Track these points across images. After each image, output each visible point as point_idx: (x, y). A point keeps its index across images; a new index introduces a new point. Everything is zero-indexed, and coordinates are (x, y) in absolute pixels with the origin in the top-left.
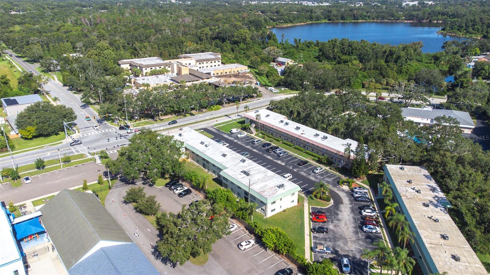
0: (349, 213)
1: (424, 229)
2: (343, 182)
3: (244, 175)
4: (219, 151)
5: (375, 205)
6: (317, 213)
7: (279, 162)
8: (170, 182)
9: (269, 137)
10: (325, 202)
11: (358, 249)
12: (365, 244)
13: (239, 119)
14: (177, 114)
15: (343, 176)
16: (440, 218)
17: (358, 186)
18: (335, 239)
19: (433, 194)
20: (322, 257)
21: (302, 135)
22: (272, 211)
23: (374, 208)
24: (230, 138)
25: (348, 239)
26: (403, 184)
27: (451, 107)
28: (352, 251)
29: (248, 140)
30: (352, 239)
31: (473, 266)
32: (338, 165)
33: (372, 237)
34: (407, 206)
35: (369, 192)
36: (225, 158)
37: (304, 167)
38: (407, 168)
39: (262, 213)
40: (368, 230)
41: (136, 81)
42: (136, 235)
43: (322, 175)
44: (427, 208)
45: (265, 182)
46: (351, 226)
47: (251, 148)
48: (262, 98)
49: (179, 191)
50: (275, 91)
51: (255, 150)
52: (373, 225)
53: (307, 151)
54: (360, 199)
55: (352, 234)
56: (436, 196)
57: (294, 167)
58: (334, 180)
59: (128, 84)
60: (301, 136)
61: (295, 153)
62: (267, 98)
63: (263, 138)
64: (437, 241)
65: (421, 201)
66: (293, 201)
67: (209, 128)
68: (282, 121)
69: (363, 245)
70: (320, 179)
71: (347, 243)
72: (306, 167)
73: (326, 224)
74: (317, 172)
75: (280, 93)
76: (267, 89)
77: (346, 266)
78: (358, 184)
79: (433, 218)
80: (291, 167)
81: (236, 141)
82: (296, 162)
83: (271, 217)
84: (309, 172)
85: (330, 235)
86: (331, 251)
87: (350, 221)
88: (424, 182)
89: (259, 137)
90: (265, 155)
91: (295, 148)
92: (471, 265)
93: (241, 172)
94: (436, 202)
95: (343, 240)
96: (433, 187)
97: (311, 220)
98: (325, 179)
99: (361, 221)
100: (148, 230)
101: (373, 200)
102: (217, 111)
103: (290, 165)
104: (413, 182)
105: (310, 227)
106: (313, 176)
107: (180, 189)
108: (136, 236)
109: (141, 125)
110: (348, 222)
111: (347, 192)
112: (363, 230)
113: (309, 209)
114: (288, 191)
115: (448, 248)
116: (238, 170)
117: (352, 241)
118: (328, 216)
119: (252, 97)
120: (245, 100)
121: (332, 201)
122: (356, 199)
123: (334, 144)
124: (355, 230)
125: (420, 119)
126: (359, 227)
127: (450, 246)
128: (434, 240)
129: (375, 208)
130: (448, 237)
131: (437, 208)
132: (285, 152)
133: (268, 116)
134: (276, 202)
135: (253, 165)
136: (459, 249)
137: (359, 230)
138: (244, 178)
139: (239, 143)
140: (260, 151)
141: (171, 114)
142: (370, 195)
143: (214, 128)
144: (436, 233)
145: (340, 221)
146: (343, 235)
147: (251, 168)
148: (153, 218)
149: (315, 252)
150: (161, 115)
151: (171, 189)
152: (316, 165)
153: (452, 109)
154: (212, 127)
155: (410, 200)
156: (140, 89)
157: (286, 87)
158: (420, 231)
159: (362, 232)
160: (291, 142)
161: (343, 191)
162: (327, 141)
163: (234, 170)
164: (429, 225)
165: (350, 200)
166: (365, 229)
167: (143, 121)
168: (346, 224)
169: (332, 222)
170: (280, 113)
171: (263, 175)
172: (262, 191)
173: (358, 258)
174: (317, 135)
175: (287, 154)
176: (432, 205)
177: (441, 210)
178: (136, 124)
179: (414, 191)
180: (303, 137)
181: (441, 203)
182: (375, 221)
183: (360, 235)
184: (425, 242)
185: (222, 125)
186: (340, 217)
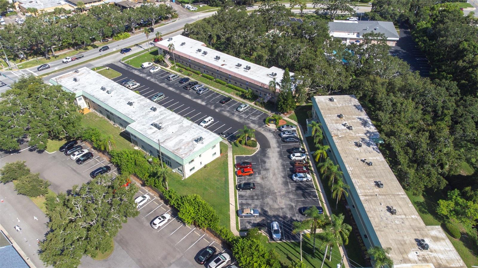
0: (277, 159)
1: (358, 177)
2: (270, 121)
3: (155, 129)
4: (124, 97)
5: (305, 145)
6: (242, 164)
7: (199, 101)
8: (66, 144)
9: (187, 70)
10: (251, 148)
11: (289, 205)
12: (295, 197)
13: (151, 49)
14: (75, 48)
15: (270, 112)
16: (373, 159)
17: (285, 123)
18: (263, 195)
19: (364, 129)
20: (249, 223)
21: (223, 67)
22: (191, 170)
23: (303, 149)
24: (141, 75)
25: (277, 194)
26: (333, 120)
27: (376, 17)
28: (282, 209)
29: (162, 75)
30: (282, 193)
31: (409, 218)
32: (264, 99)
33: (303, 186)
34: (339, 148)
35: (298, 130)
36: (132, 107)
37: (227, 104)
38: (336, 98)
39: (179, 174)
40: (298, 179)
41: (21, 5)
42: (17, 228)
43: (246, 113)
44: (360, 148)
45: (180, 136)
46: (280, 176)
47: (166, 86)
48: (178, 19)
49: (77, 155)
50: (193, 9)
51: (171, 89)
52: (304, 172)
53: (230, 84)
54: (288, 140)
55: (280, 186)
56: (368, 132)
57: (216, 107)
58: (260, 118)
59: (11, 9)
60: (221, 68)
61: (217, 88)
62: (183, 18)
63: (180, 71)
64: (371, 191)
65: (353, 139)
66: (215, 153)
67: (116, 64)
68: (199, 50)
69: (294, 199)
70: (245, 119)
71: (276, 198)
72: (229, 105)
73: (252, 177)
74: (241, 110)
75: (198, 11)
76: (184, 7)
77: (276, 232)
78: (285, 120)
79: (366, 161)
80: (213, 106)
81: (148, 78)
82: (217, 99)
83: (190, 177)
84: (233, 110)
85: (258, 191)
86: (259, 213)
87: (278, 169)
88: (355, 114)
89: (175, 70)
90: (183, 94)
91: (216, 82)
92: (407, 217)
93: (152, 125)
94: (368, 139)
95: (272, 195)
96: (364, 120)
97: (236, 173)
98: (251, 118)
99: (290, 168)
100: (35, 218)
101: (302, 139)
102: (126, 40)
103: (211, 104)
104: (344, 115)
105: (235, 183)
106: (237, 115)
107: (78, 153)
108: (17, 231)
109: (29, 65)
110: (276, 171)
111: (274, 132)
112: (293, 180)
113: (233, 159)
114: (208, 145)
115: (383, 199)
116: (147, 123)
117: (281, 196)
118: (254, 166)
119: (167, 18)
120: (159, 23)
121: (258, 146)
122: (284, 140)
123: (258, 75)
124: (284, 180)
125: (347, 34)
126: (288, 176)
127: (385, 195)
128: (369, 190)
129: (305, 150)
130: (382, 185)
131: (369, 146)
132: (205, 89)
133: (183, 44)
134: (195, 160)
135: (166, 113)
136: (393, 197)
137: (288, 180)
138: (154, 134)
139: (152, 80)
140: (177, 88)
141: (69, 48)
142: (299, 134)
143: (122, 63)
144: (371, 180)
145: (268, 171)
146: (272, 189)
147: (163, 118)
148: (40, 200)
149: (242, 217)
150: (55, 51)
151: (67, 155)
152: (240, 101)
153: (376, 20)
154: (120, 61)
155: (342, 140)
156: (27, 16)
157: (205, 4)
158: (353, 181)
159: (292, 181)
160: (211, 74)
161: (270, 130)
162: (251, 71)
163: (143, 124)
164: (363, 170)
165: (278, 142)
166: (295, 178)
167: (32, 60)
168: (274, 174)
169: (259, 173)
170: (198, 39)
171: (178, 125)
172: (177, 149)
173: (289, 217)
174: (239, 65)
175: (208, 90)
176: (364, 143)
177: (374, 149)
178: (22, 65)
179: (346, 127)
180: (224, 69)
181: (373, 139)
182: (305, 166)
183: (290, 187)
184: (359, 195)
185: (132, 58)
186: (267, 165)
